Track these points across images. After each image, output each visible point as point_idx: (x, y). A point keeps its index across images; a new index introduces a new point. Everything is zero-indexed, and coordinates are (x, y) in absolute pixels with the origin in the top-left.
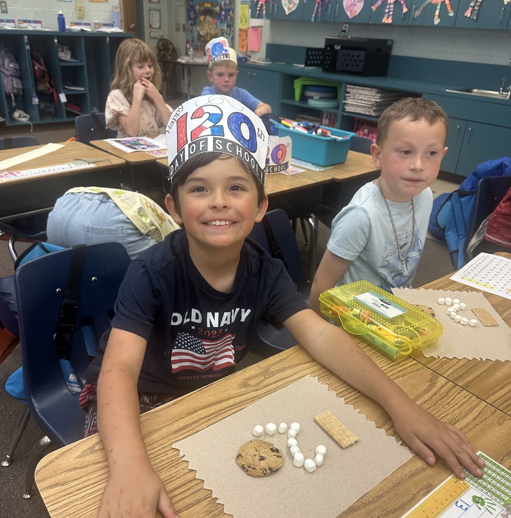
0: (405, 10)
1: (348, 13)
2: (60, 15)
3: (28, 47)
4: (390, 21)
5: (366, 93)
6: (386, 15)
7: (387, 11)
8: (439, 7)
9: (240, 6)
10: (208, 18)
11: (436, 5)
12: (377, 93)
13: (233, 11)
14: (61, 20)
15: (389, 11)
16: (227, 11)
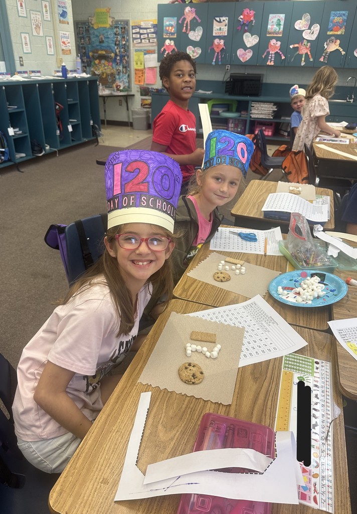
0: (283, 58)
1: (241, 59)
2: (63, 66)
3: (53, 92)
4: (272, 63)
5: (267, 106)
6: (269, 61)
7: (270, 58)
8: (304, 56)
9: (135, 53)
10: (103, 61)
11: (302, 55)
12: (274, 105)
13: (128, 57)
14: (64, 70)
15: (272, 58)
16: (122, 57)
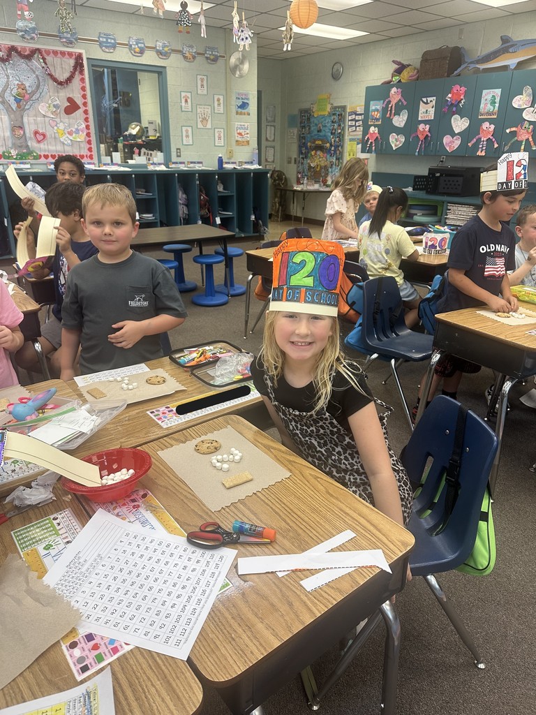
2: (220, 157)
3: (198, 182)
5: (465, 209)
8: (524, 143)
9: (349, 143)
10: (319, 153)
11: (522, 141)
13: (342, 147)
14: (220, 161)
16: (337, 147)
